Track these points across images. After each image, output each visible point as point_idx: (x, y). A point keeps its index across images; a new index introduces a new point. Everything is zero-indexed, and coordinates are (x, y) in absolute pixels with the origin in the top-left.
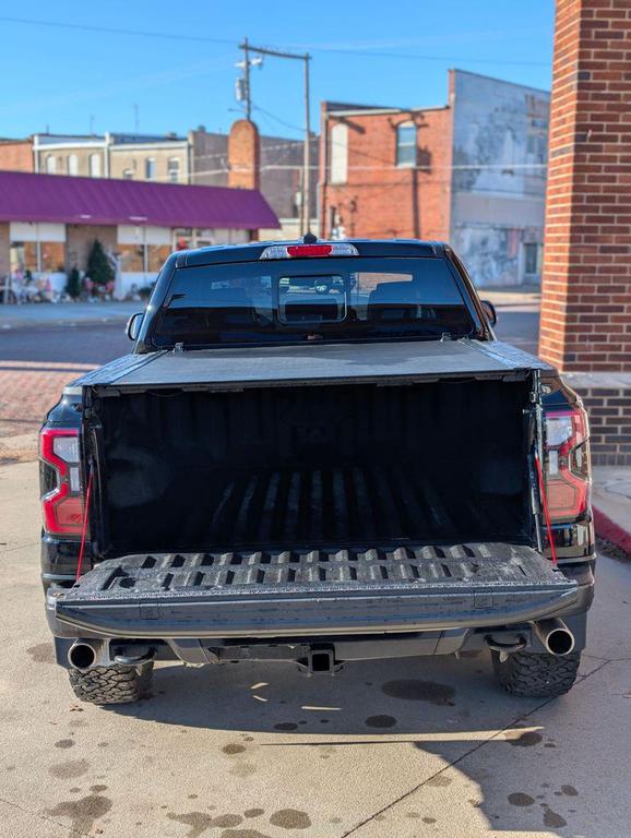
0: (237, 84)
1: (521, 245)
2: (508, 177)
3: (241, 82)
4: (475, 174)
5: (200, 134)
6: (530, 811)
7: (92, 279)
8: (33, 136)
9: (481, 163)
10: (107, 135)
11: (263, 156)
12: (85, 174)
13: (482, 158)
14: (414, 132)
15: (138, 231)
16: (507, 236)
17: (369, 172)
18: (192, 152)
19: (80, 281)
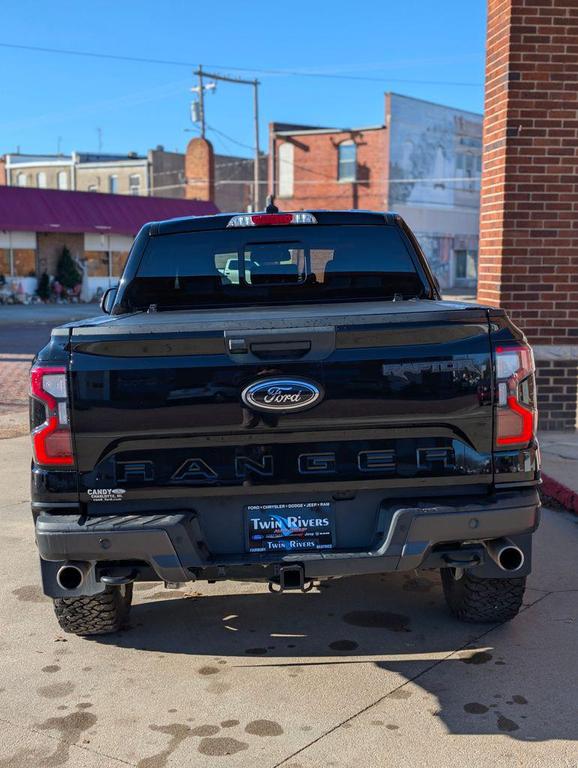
0: (193, 107)
1: (452, 252)
2: (439, 189)
3: (196, 104)
4: (409, 187)
5: (159, 153)
6: (485, 718)
7: (61, 283)
8: (5, 156)
9: (415, 177)
10: (74, 155)
11: (217, 173)
12: (54, 186)
13: (416, 173)
14: (354, 150)
15: (103, 239)
16: (439, 244)
17: (314, 186)
18: (151, 168)
19: (49, 285)
